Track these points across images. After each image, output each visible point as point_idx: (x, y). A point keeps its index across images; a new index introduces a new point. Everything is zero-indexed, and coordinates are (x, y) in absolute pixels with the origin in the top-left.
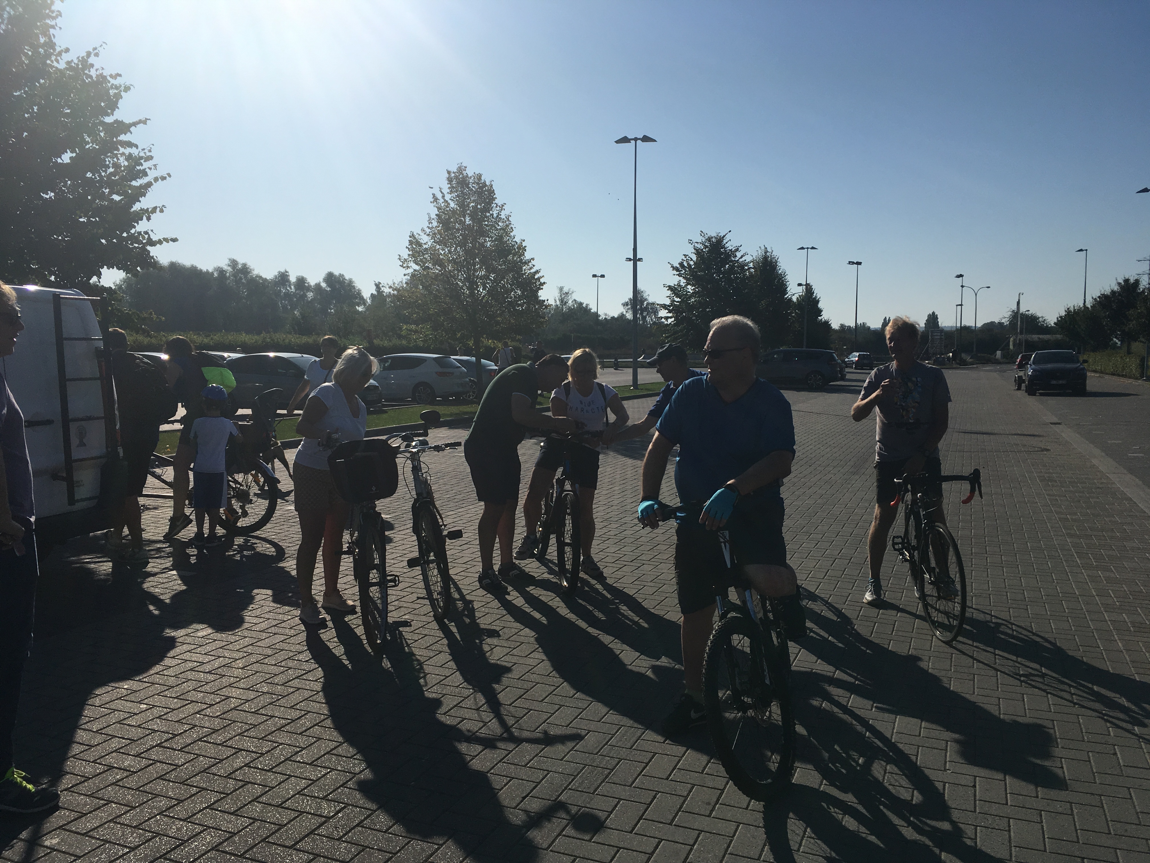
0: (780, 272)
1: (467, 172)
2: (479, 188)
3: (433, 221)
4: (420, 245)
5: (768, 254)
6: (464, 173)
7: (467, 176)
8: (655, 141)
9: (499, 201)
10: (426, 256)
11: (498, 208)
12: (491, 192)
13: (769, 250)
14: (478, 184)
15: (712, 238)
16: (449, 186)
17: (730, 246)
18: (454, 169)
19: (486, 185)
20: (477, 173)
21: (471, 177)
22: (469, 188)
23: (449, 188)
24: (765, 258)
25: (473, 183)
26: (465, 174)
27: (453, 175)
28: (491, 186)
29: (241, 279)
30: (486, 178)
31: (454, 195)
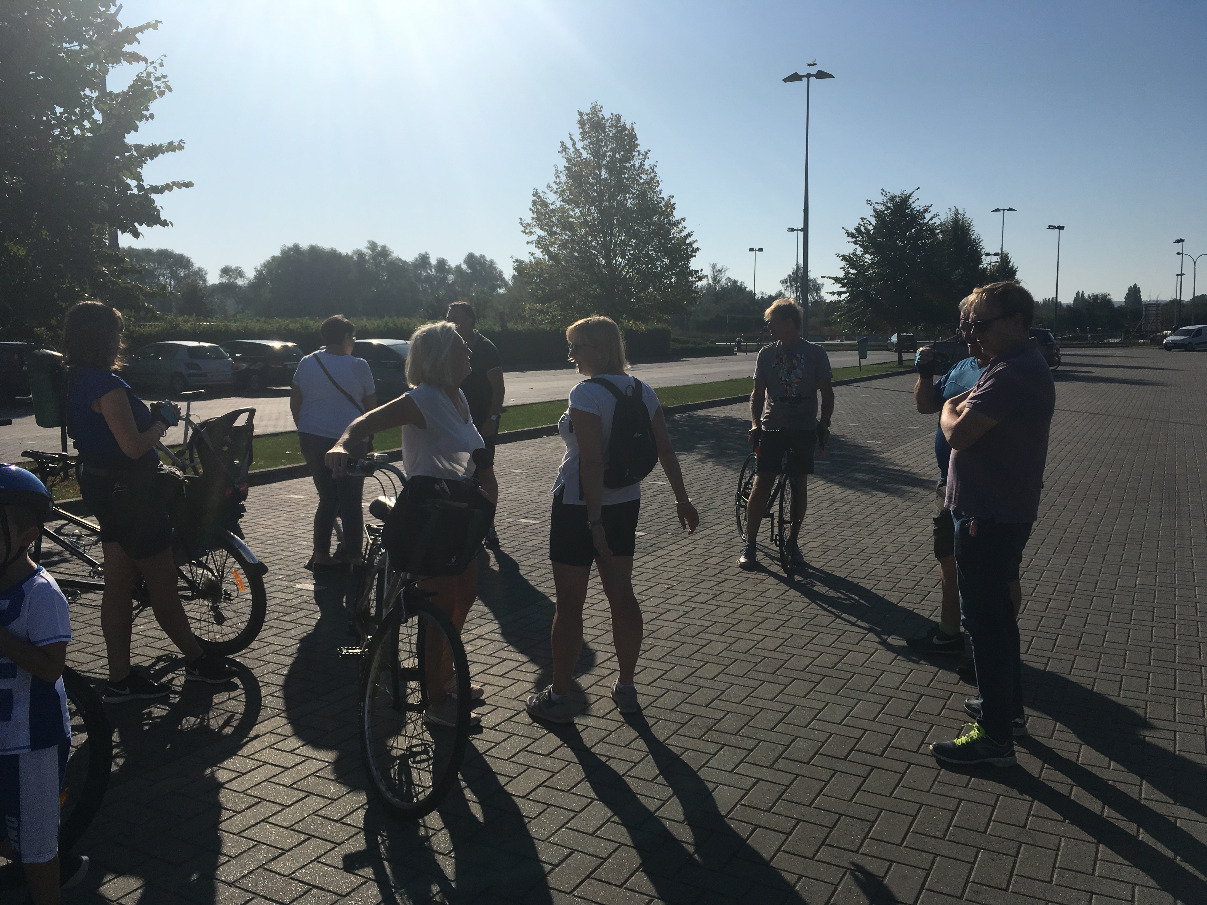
0: (973, 237)
1: (603, 113)
2: (618, 132)
3: (561, 175)
4: (545, 205)
5: (959, 216)
6: (600, 114)
7: (603, 118)
8: (831, 76)
9: (642, 148)
10: (554, 219)
11: (641, 157)
12: (632, 136)
13: (961, 211)
14: (616, 127)
15: (896, 197)
16: (581, 130)
17: (917, 205)
18: (587, 110)
19: (626, 129)
20: (615, 114)
21: (608, 120)
22: (605, 132)
23: (581, 133)
24: (956, 221)
25: (610, 127)
26: (600, 116)
27: (585, 117)
28: (633, 129)
29: (380, 262)
30: (627, 121)
31: (586, 142)
